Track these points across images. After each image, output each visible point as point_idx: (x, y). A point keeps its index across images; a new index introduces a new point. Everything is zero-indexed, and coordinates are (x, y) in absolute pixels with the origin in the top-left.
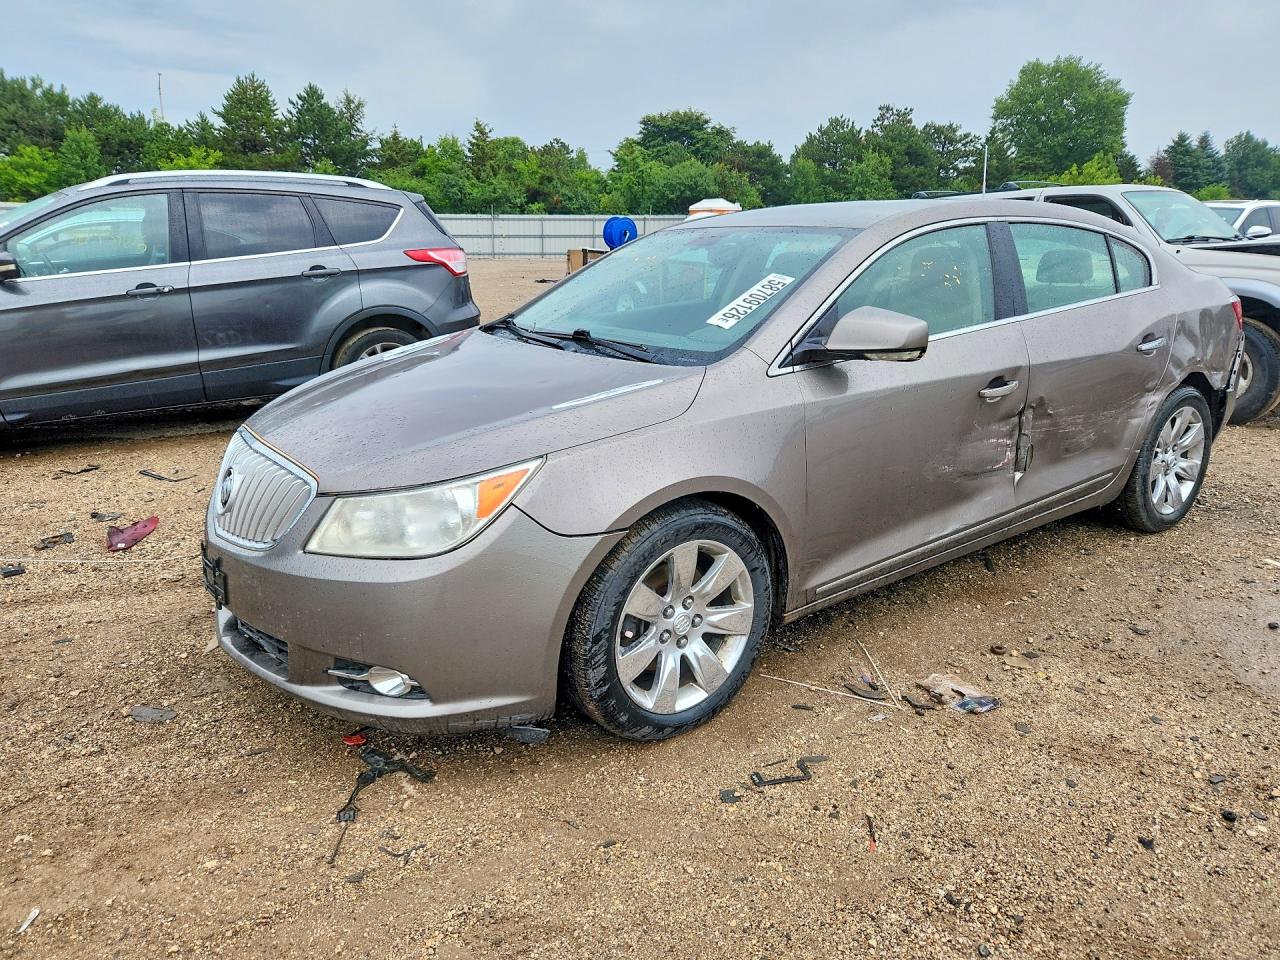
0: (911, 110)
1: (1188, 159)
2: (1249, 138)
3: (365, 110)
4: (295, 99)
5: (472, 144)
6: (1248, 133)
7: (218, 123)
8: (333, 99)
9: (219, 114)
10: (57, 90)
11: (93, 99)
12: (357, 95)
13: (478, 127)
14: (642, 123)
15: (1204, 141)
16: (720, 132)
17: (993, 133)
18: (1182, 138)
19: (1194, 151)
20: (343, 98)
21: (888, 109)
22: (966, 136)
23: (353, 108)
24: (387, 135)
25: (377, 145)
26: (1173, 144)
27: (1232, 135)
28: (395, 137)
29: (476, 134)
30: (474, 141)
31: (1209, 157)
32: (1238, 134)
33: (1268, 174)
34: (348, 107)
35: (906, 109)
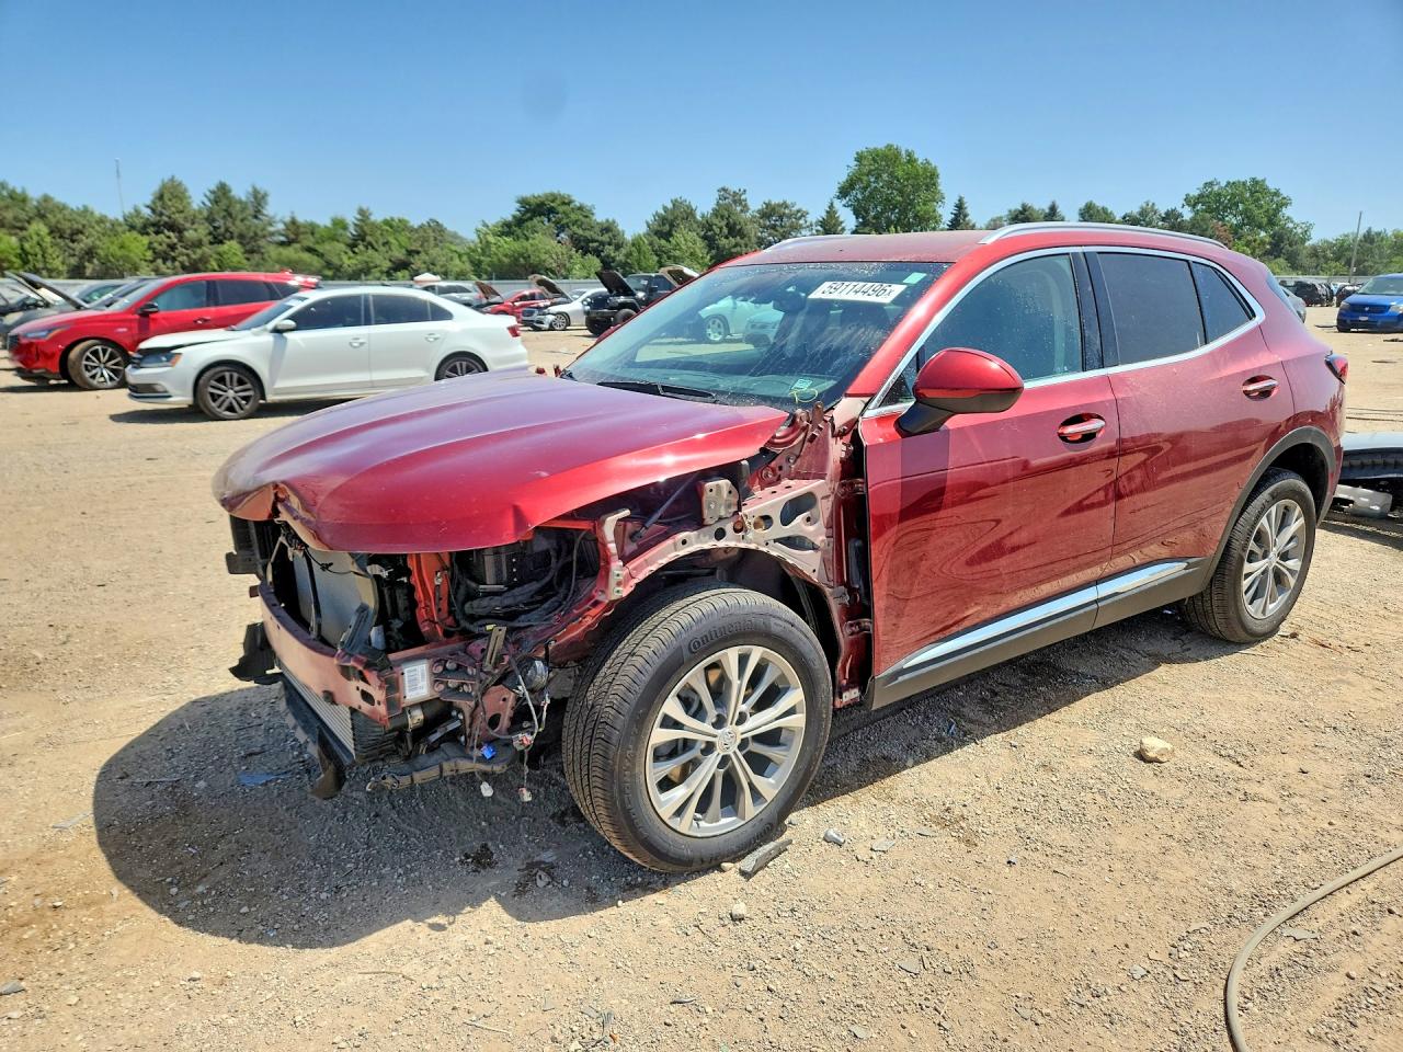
0: (744, 191)
3: (269, 199)
4: (208, 194)
5: (356, 225)
7: (147, 212)
8: (240, 191)
9: (148, 207)
10: (19, 190)
11: (46, 199)
12: (262, 187)
13: (362, 212)
14: (518, 202)
15: (1053, 210)
16: (581, 208)
17: (831, 206)
18: (1024, 208)
20: (250, 190)
21: (726, 190)
23: (259, 199)
24: (288, 219)
25: (281, 226)
27: (1083, 203)
28: (294, 222)
29: (359, 217)
30: (356, 222)
34: (255, 198)
35: (739, 190)
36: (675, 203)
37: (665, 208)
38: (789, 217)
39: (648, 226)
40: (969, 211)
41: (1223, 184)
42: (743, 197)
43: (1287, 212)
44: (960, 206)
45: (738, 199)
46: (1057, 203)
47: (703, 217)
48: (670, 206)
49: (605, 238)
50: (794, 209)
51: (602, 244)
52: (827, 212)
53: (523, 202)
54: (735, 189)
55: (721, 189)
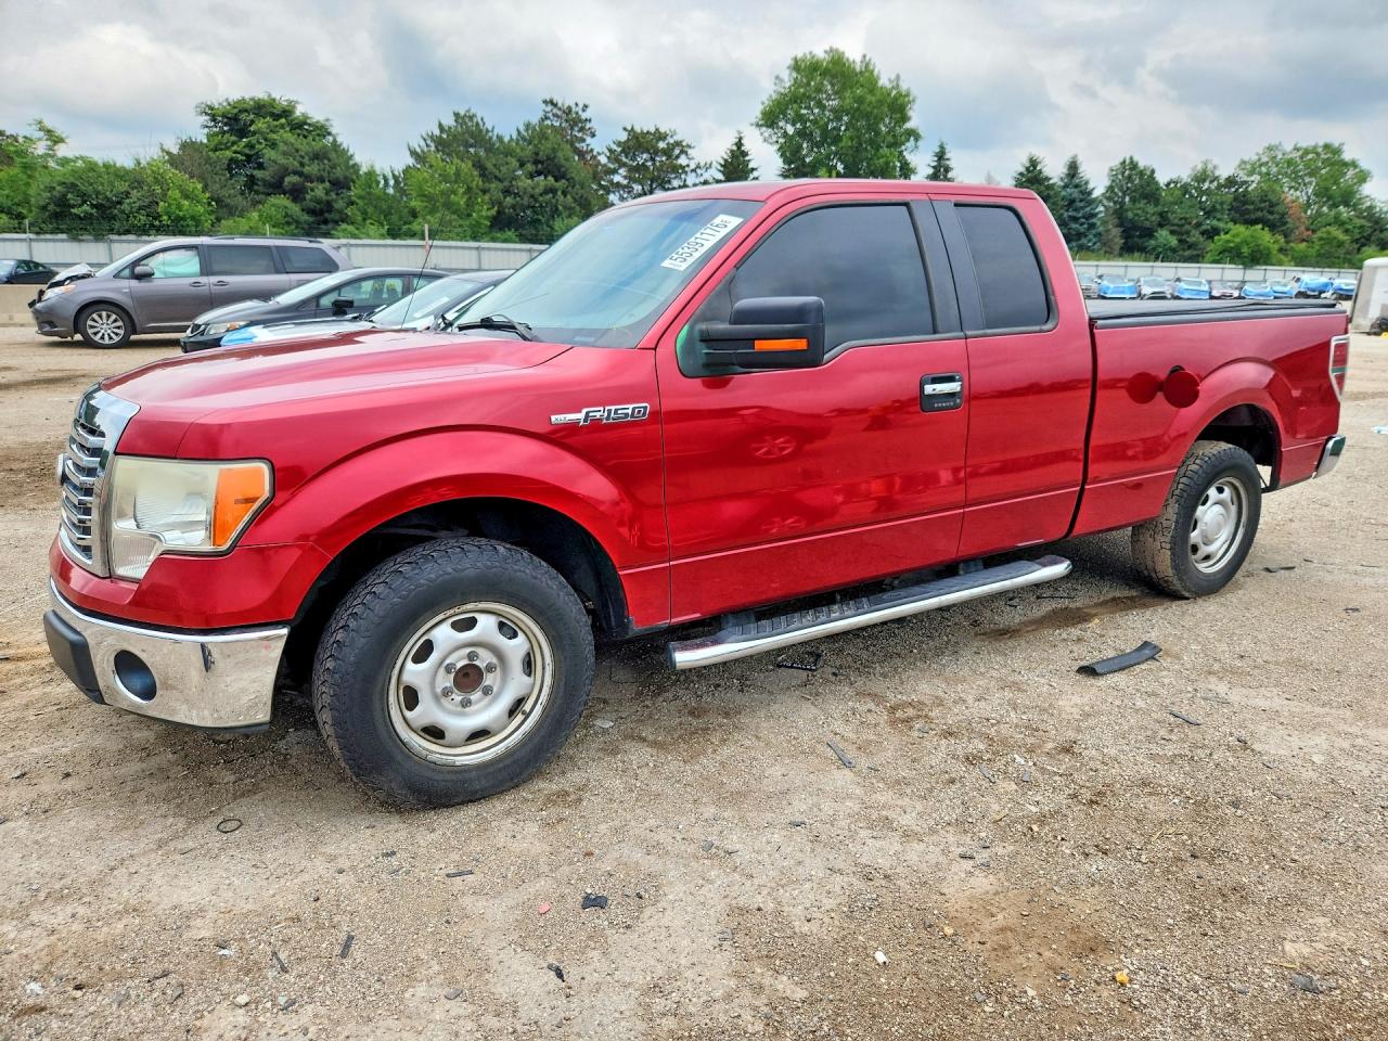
0: (586, 106)
2: (1134, 165)
6: (1131, 158)
15: (1073, 168)
17: (739, 144)
18: (1033, 163)
19: (1051, 178)
21: (554, 105)
22: (678, 144)
26: (1023, 170)
27: (1116, 163)
31: (1076, 186)
32: (1122, 160)
33: (1151, 209)
35: (577, 104)
36: (460, 119)
37: (441, 126)
38: (665, 152)
39: (412, 154)
40: (951, 164)
41: (1288, 147)
42: (584, 116)
43: (1367, 189)
44: (941, 156)
45: (573, 121)
46: (1080, 159)
48: (449, 121)
49: (312, 169)
50: (672, 141)
51: (308, 178)
52: (731, 152)
54: (569, 102)
55: (545, 102)
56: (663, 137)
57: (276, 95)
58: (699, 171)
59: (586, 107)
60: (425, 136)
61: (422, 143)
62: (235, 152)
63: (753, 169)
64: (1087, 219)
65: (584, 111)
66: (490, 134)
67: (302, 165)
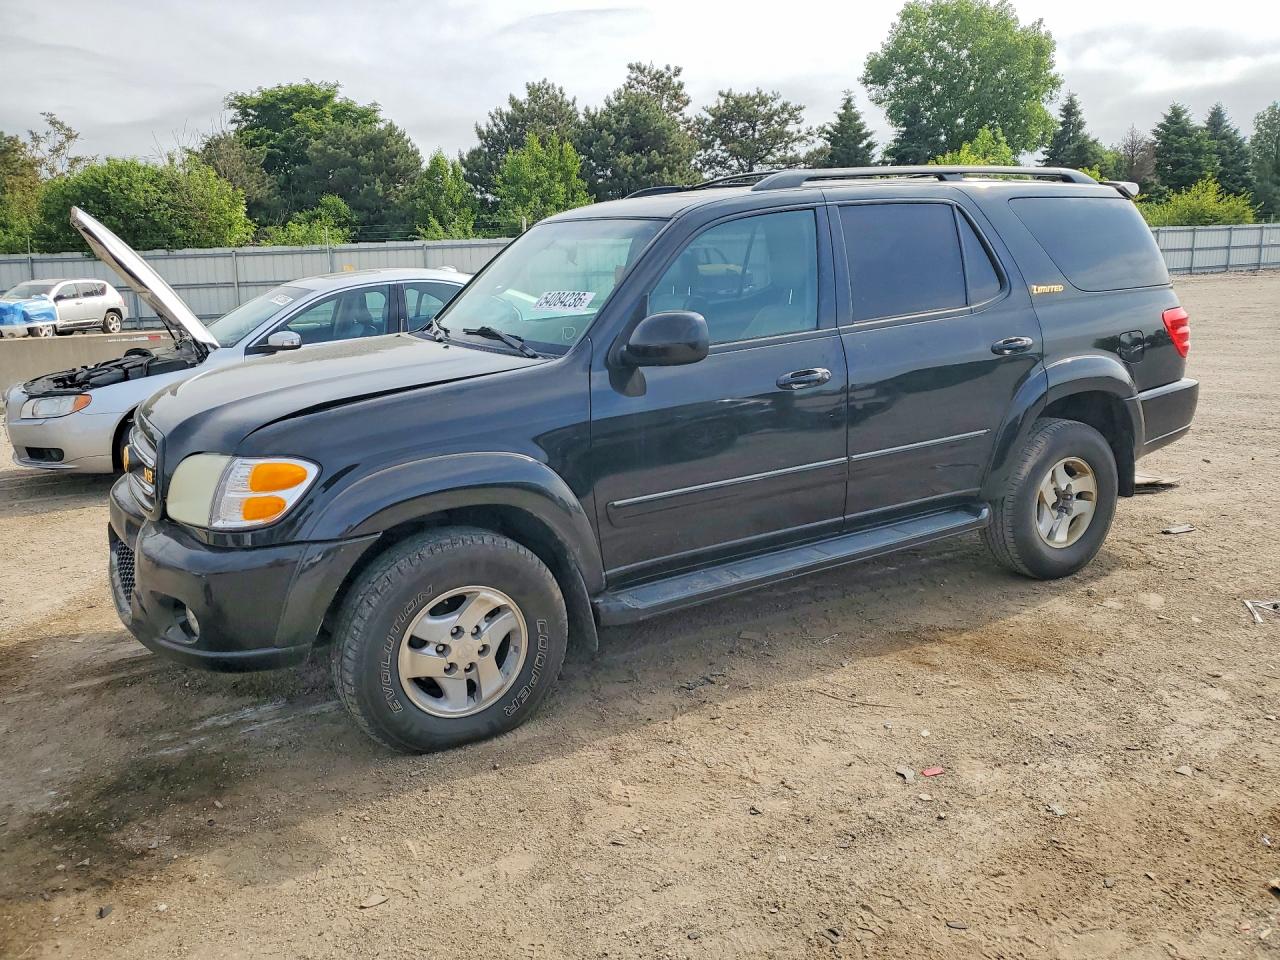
1: (1184, 140)
15: (1216, 117)
17: (848, 105)
18: (1176, 115)
19: (1196, 129)
21: (640, 69)
22: (784, 107)
26: (1163, 121)
31: (1223, 137)
32: (1271, 105)
35: (668, 68)
36: (534, 92)
37: (513, 102)
38: (769, 118)
39: (480, 134)
42: (675, 81)
44: (1070, 110)
45: (666, 85)
46: (1222, 106)
47: (588, 115)
48: (522, 96)
50: (776, 105)
51: (363, 170)
52: (840, 116)
53: (242, 105)
54: (660, 66)
55: (630, 67)
56: (764, 102)
57: (316, 81)
58: (810, 138)
59: (678, 71)
60: (493, 113)
61: (491, 123)
62: (272, 147)
63: (868, 135)
64: (1240, 175)
65: (675, 75)
66: (571, 108)
67: (355, 155)
